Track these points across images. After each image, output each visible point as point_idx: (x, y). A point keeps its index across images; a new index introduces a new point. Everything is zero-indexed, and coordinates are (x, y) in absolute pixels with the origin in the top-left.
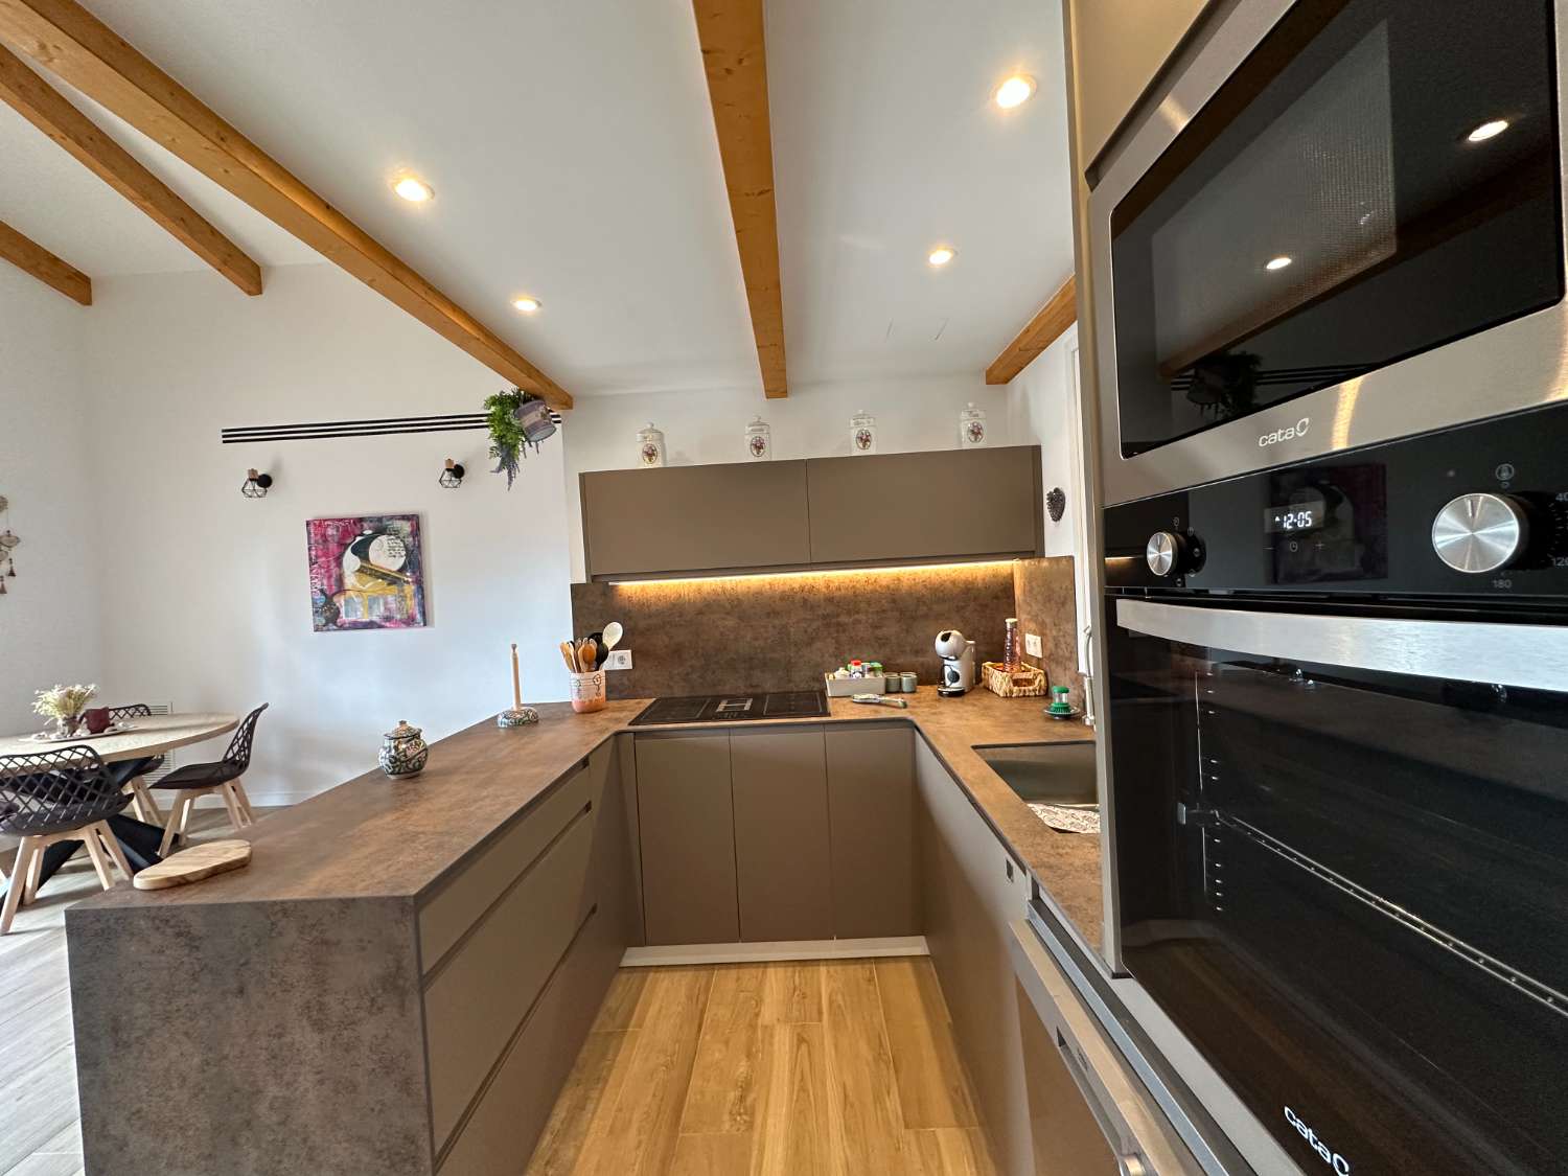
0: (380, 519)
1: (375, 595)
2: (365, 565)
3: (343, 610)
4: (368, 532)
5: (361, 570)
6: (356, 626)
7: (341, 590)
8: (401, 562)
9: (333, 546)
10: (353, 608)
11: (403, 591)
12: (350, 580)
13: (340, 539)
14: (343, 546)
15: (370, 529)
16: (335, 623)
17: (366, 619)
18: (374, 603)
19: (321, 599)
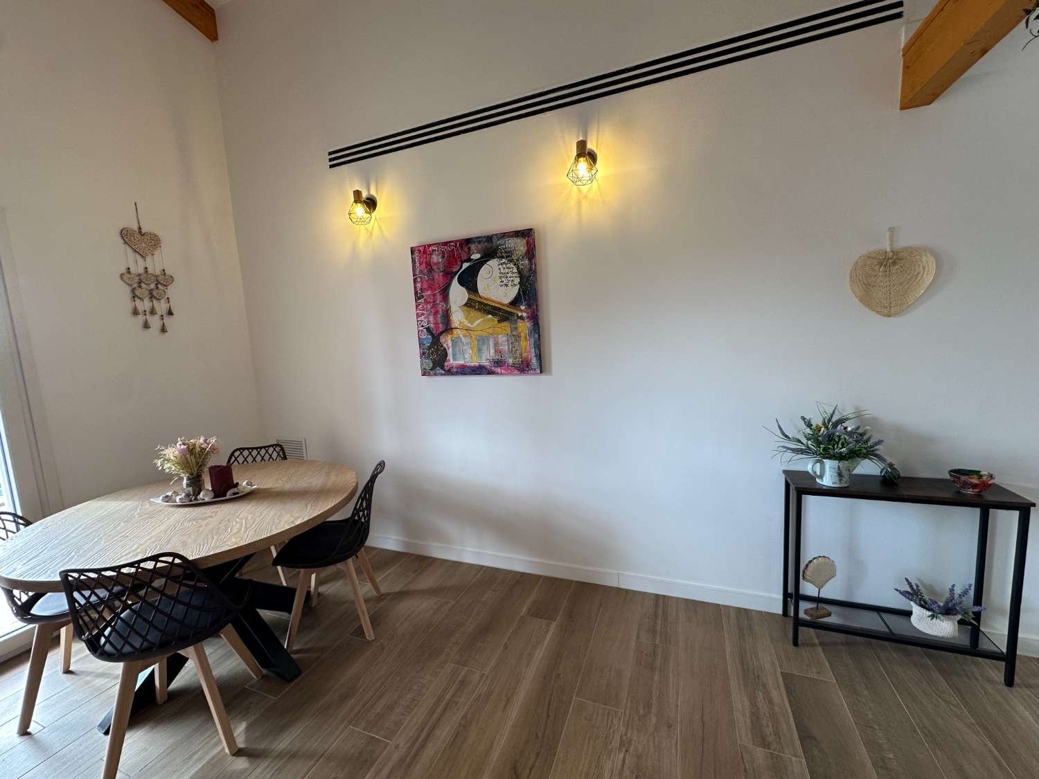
0: (489, 239)
1: (485, 334)
2: (471, 297)
3: (450, 352)
4: (476, 256)
5: (469, 304)
6: (464, 371)
7: (448, 328)
8: (513, 292)
9: (438, 277)
10: (461, 352)
11: (516, 328)
12: (458, 317)
13: (446, 267)
14: (449, 276)
15: (477, 253)
16: (442, 367)
17: (475, 363)
18: (484, 344)
19: (428, 339)
